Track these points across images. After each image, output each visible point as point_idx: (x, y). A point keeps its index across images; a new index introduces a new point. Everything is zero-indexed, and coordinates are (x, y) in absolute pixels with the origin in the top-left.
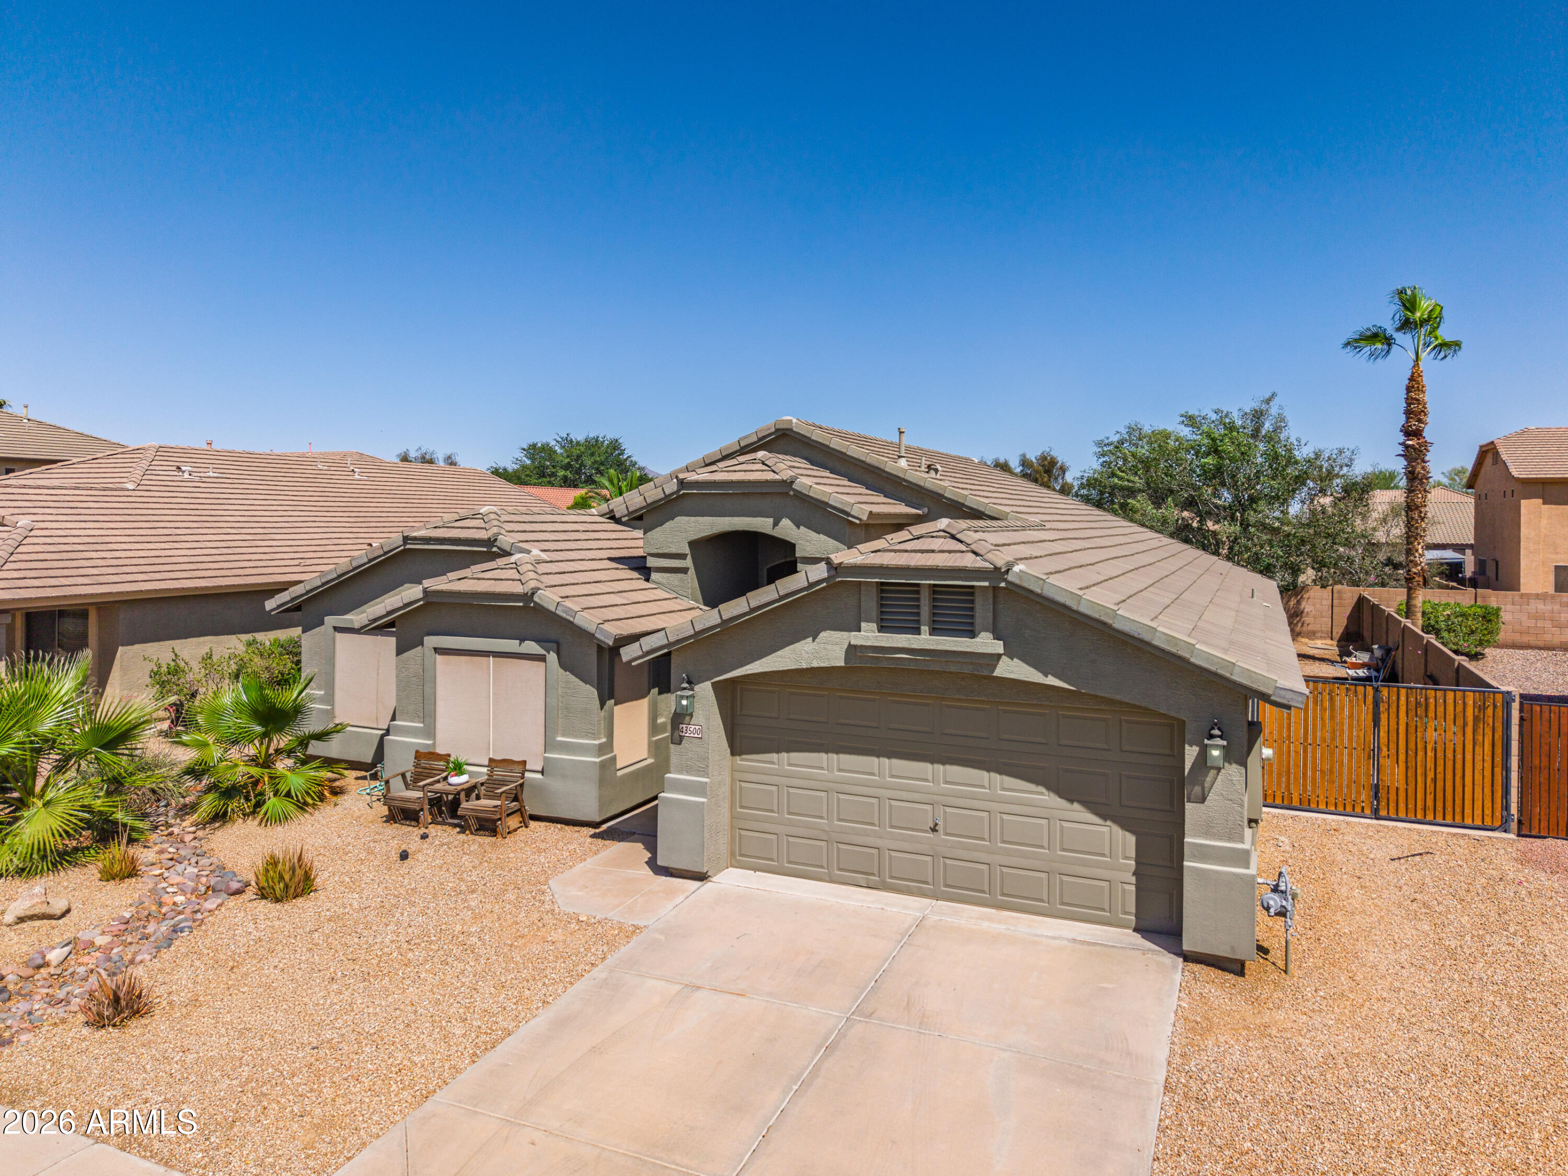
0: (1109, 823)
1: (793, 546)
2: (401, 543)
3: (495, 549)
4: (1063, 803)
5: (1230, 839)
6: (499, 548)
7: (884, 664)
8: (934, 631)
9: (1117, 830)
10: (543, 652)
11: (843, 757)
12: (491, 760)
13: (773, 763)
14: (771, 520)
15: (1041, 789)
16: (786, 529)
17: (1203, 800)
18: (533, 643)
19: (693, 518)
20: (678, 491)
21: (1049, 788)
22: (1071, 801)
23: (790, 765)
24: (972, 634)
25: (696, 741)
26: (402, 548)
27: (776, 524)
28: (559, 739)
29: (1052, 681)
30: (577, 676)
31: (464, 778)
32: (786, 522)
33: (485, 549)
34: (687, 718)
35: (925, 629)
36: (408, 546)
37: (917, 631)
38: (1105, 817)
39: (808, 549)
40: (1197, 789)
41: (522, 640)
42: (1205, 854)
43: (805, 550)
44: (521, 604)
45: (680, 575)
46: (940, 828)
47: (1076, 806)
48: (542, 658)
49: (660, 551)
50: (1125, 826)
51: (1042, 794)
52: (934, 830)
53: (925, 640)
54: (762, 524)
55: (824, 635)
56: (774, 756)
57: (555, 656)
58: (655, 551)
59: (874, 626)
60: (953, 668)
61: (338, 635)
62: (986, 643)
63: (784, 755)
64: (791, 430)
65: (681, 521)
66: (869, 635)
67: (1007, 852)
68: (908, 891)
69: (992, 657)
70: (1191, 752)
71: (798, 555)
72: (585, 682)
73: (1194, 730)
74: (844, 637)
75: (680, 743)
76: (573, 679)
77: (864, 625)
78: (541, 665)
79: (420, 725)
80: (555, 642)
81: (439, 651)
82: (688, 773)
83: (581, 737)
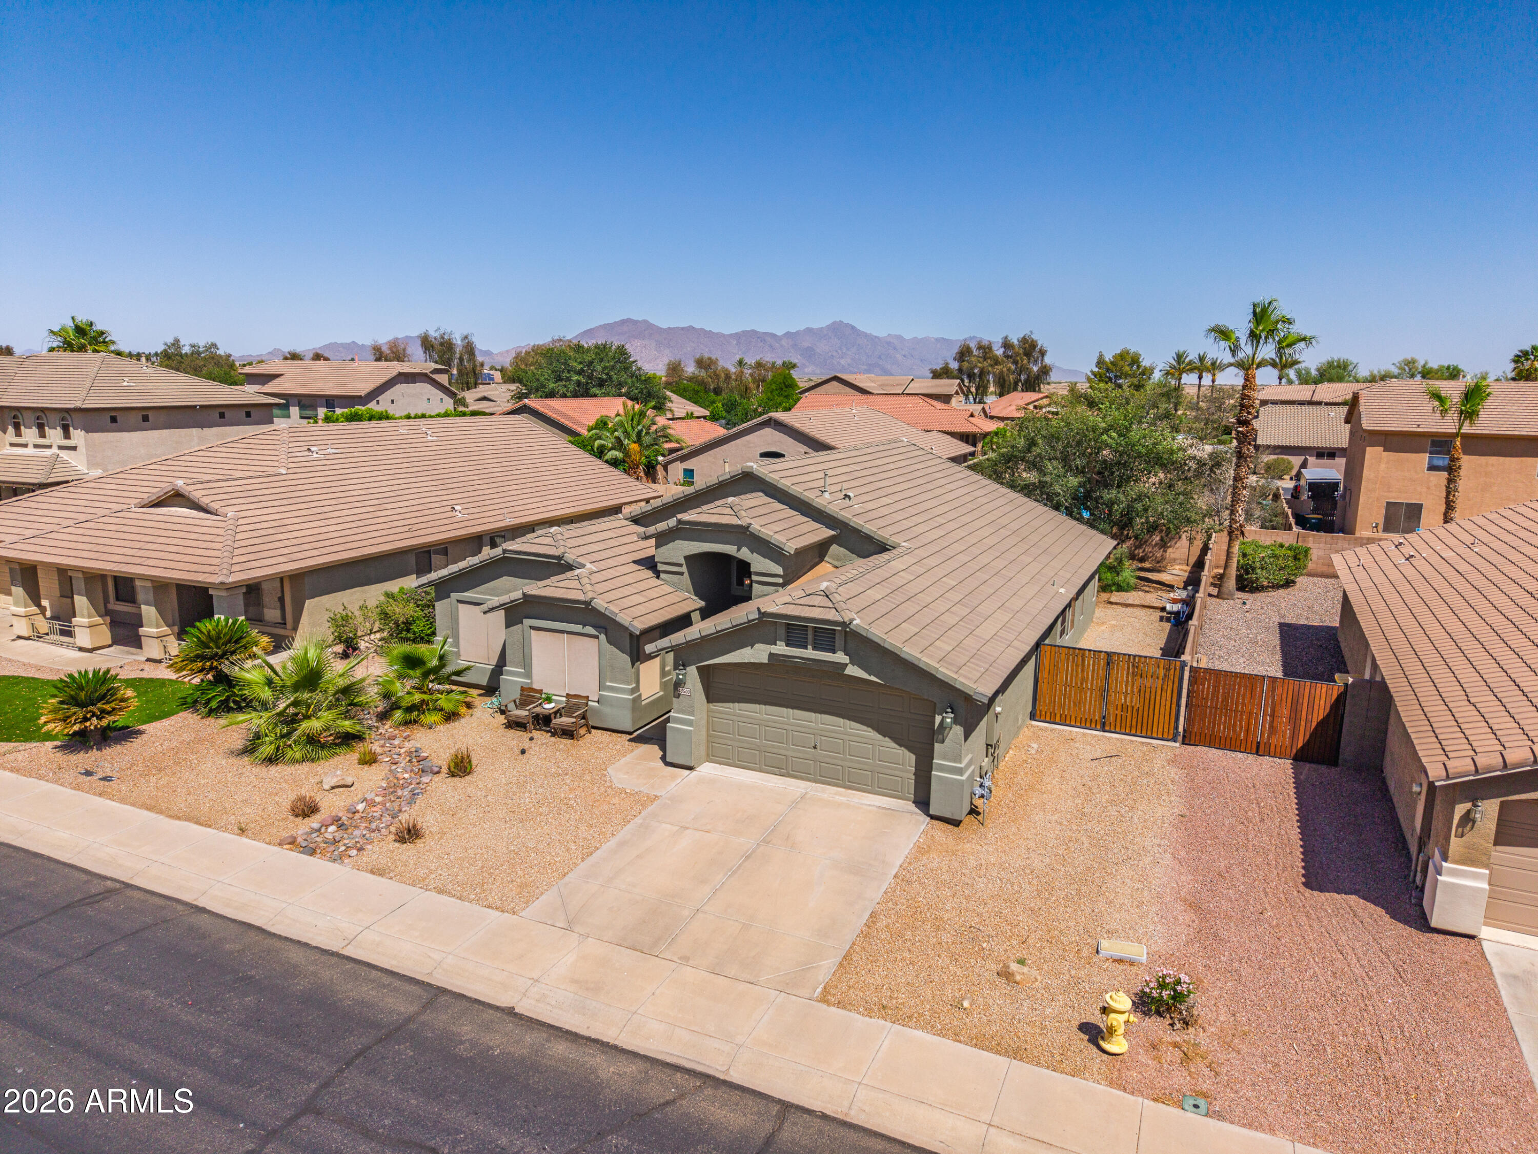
0: (903, 748)
1: (750, 564)
2: (502, 552)
3: (562, 562)
4: (879, 737)
5: (955, 762)
6: (564, 561)
7: (789, 664)
8: (814, 648)
9: (906, 751)
10: (597, 633)
11: (768, 707)
12: (569, 694)
14: (736, 548)
15: (870, 729)
16: (745, 554)
17: (943, 742)
18: (590, 628)
21: (873, 729)
22: (885, 736)
23: (740, 710)
24: (834, 652)
25: (688, 697)
26: (503, 555)
27: (739, 550)
28: (608, 684)
29: (873, 678)
30: (618, 648)
31: (552, 705)
34: (683, 684)
35: (810, 647)
36: (506, 555)
37: (806, 648)
38: (901, 745)
39: (760, 567)
40: (941, 737)
41: (584, 626)
42: (943, 768)
43: (758, 568)
44: (585, 607)
45: (679, 576)
46: (818, 747)
47: (887, 739)
48: (597, 637)
49: (666, 561)
50: (910, 751)
51: (871, 732)
52: (815, 748)
53: (810, 653)
54: (730, 550)
55: (758, 646)
56: (731, 705)
57: (604, 636)
58: (663, 560)
59: (784, 643)
60: (824, 668)
61: (460, 605)
62: (840, 657)
63: (737, 704)
64: (752, 473)
66: (781, 648)
67: (852, 761)
68: (801, 778)
69: (844, 665)
70: (938, 718)
71: (753, 570)
72: (622, 652)
73: (940, 707)
74: (768, 647)
75: (678, 697)
76: (615, 650)
77: (778, 642)
78: (596, 641)
79: (522, 671)
80: (604, 628)
81: (533, 628)
82: (681, 713)
83: (621, 683)
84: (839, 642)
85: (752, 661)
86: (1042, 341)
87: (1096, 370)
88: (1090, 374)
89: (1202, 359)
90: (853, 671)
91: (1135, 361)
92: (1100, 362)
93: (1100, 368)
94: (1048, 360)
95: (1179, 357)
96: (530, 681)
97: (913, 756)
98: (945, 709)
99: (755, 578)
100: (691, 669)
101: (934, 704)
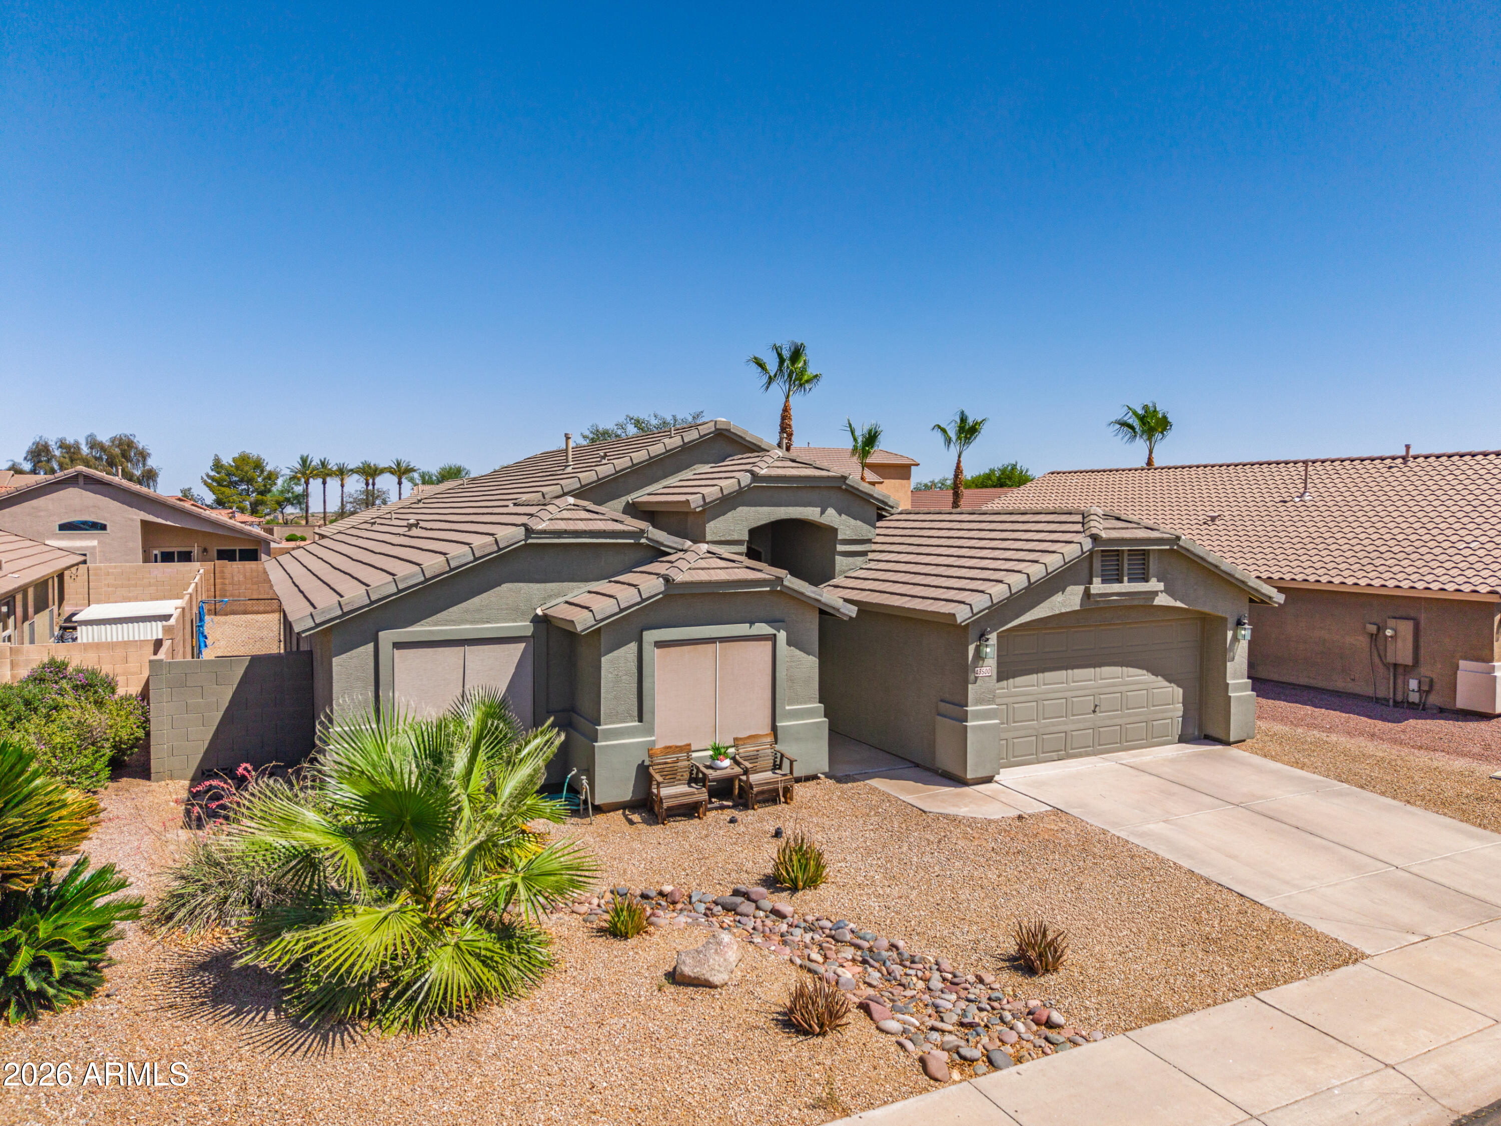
0: (1172, 685)
1: (836, 530)
2: (523, 537)
3: (643, 541)
4: (1153, 678)
6: (647, 538)
7: (1102, 605)
8: (1130, 580)
9: (1174, 688)
10: (774, 632)
12: (735, 739)
13: (1004, 688)
14: (819, 509)
15: (1145, 672)
16: (831, 517)
18: (763, 625)
19: (753, 509)
20: (751, 484)
21: (1148, 671)
22: (1157, 676)
23: (1015, 687)
24: (1146, 580)
25: (987, 679)
26: (523, 542)
27: (822, 513)
28: (787, 708)
29: (1179, 604)
30: (800, 650)
31: (728, 762)
32: (831, 511)
33: (632, 541)
34: (981, 662)
35: (1126, 579)
36: (530, 541)
37: (1121, 582)
38: (1170, 682)
39: (848, 532)
40: (1232, 654)
41: (752, 623)
42: (1238, 688)
43: (845, 534)
44: (768, 589)
46: (1097, 709)
47: (1160, 678)
48: (772, 637)
49: (723, 539)
50: (1179, 686)
51: (1144, 675)
52: (1094, 711)
53: (1126, 586)
54: (811, 513)
55: (1069, 589)
57: (785, 633)
58: (718, 539)
59: (1100, 580)
60: (1135, 603)
61: (399, 652)
62: (1154, 585)
63: (1011, 681)
64: (729, 431)
65: (742, 511)
66: (1097, 587)
67: (1129, 715)
68: (1080, 755)
69: (1156, 593)
70: (1230, 634)
71: (840, 537)
72: (808, 654)
73: (1231, 622)
74: (1081, 589)
75: (975, 682)
76: (798, 653)
77: (1094, 579)
78: (769, 644)
79: (637, 723)
80: (783, 621)
81: (660, 644)
82: (981, 704)
83: (805, 703)
84: (1152, 566)
85: (1063, 611)
86: (142, 441)
87: (212, 473)
88: (205, 478)
89: (323, 464)
90: (1162, 600)
91: (258, 465)
92: (217, 465)
93: (218, 473)
94: (151, 463)
95: (304, 461)
96: (653, 738)
97: (1181, 691)
98: (1239, 623)
99: (840, 548)
100: (993, 638)
101: (1224, 620)
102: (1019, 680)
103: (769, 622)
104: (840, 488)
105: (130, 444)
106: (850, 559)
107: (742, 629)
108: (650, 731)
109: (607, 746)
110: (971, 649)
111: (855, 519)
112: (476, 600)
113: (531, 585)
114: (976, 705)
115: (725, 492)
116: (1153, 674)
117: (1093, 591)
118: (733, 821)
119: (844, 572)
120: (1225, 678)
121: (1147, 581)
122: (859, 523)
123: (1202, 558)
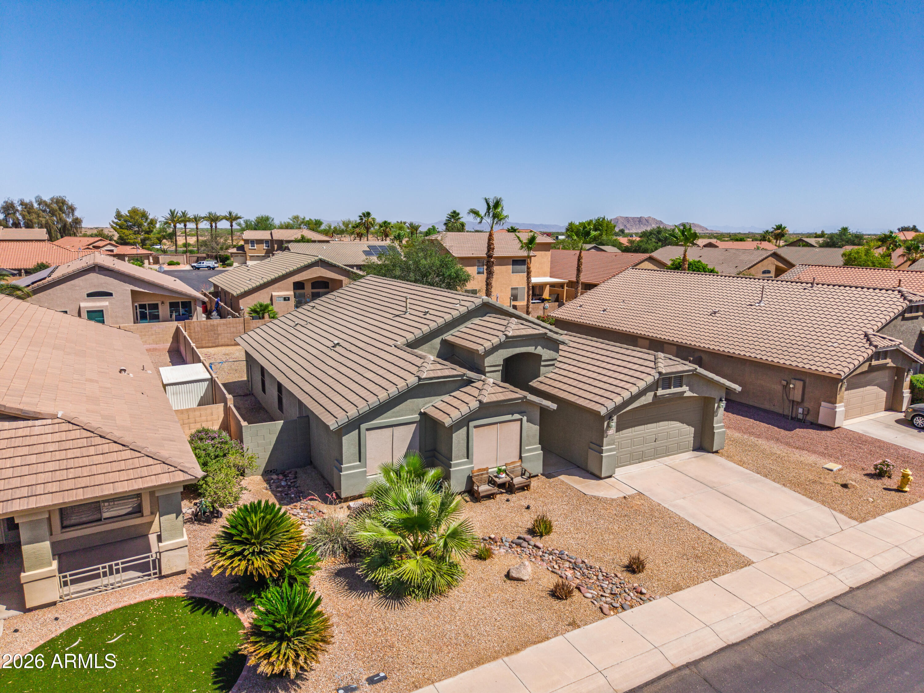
0: (690, 427)
1: (541, 356)
2: (417, 381)
3: (465, 378)
4: (682, 424)
6: (466, 376)
7: (661, 399)
8: (674, 387)
10: (521, 417)
11: (636, 428)
12: (506, 464)
14: (534, 347)
16: (539, 350)
17: (717, 416)
18: (517, 415)
19: (506, 350)
21: (679, 422)
23: (622, 434)
25: (612, 434)
26: (418, 383)
27: (536, 349)
28: (526, 448)
29: (695, 395)
32: (539, 348)
33: (460, 378)
34: (609, 428)
35: (672, 387)
36: (420, 383)
37: (670, 388)
38: (689, 425)
41: (513, 414)
43: (545, 357)
45: (497, 373)
46: (657, 440)
47: (685, 424)
48: (521, 419)
49: (492, 365)
50: (692, 427)
51: (678, 424)
52: (655, 441)
53: (673, 390)
54: (531, 349)
55: (648, 394)
57: (526, 417)
58: (490, 365)
59: (661, 389)
60: (676, 396)
61: (368, 432)
62: (685, 388)
63: (621, 432)
64: (489, 303)
65: (501, 351)
66: (660, 392)
67: (670, 441)
68: (648, 460)
69: (685, 392)
70: (716, 405)
71: (543, 359)
72: (535, 425)
73: (717, 399)
74: (652, 393)
75: (607, 437)
76: (531, 424)
77: (659, 389)
78: (519, 422)
79: (466, 460)
80: (525, 412)
81: (476, 427)
82: (609, 446)
83: (534, 445)
84: (685, 380)
85: (645, 403)
86: (71, 200)
87: (116, 221)
88: (112, 223)
89: (184, 214)
90: (688, 394)
91: (144, 215)
92: (119, 215)
95: (172, 213)
96: (473, 465)
97: (693, 429)
98: (721, 400)
99: (543, 363)
100: (615, 418)
101: (715, 399)
102: (624, 431)
103: (520, 413)
104: (544, 337)
105: (63, 202)
106: (547, 368)
107: (509, 417)
108: (472, 463)
109: (455, 470)
110: (606, 424)
111: (550, 350)
112: (397, 408)
113: (419, 399)
114: (606, 446)
115: (494, 345)
116: (682, 423)
117: (658, 394)
118: (508, 500)
119: (544, 374)
120: (713, 424)
121: (681, 387)
122: (552, 352)
123: (706, 376)
